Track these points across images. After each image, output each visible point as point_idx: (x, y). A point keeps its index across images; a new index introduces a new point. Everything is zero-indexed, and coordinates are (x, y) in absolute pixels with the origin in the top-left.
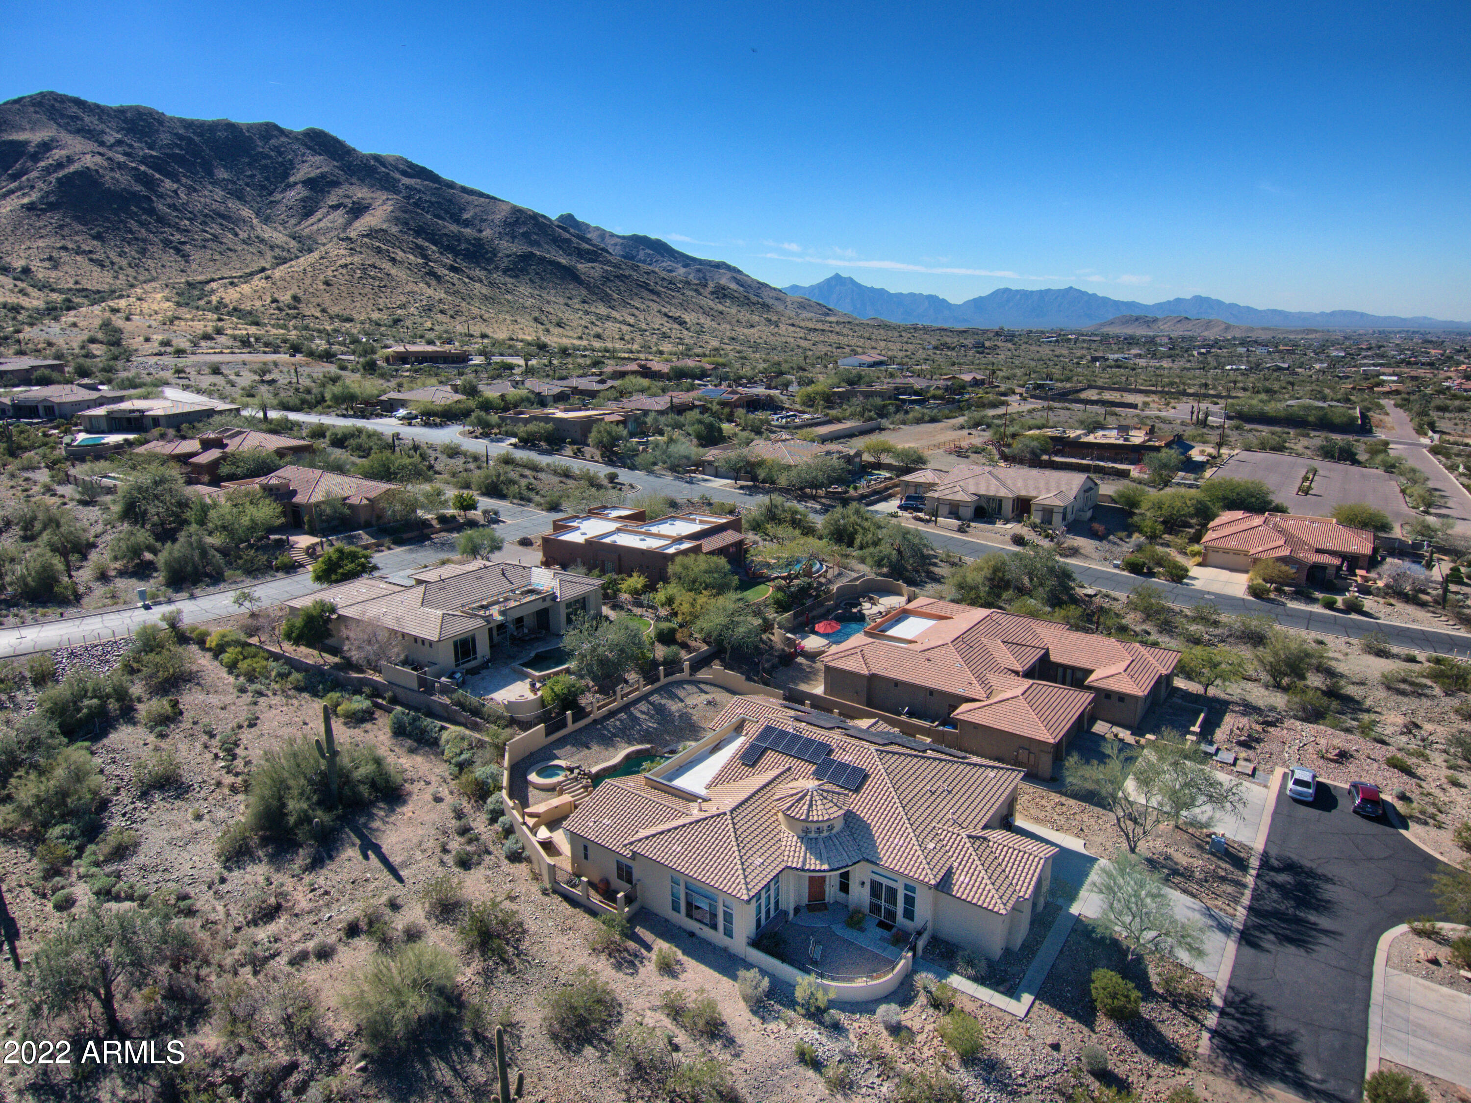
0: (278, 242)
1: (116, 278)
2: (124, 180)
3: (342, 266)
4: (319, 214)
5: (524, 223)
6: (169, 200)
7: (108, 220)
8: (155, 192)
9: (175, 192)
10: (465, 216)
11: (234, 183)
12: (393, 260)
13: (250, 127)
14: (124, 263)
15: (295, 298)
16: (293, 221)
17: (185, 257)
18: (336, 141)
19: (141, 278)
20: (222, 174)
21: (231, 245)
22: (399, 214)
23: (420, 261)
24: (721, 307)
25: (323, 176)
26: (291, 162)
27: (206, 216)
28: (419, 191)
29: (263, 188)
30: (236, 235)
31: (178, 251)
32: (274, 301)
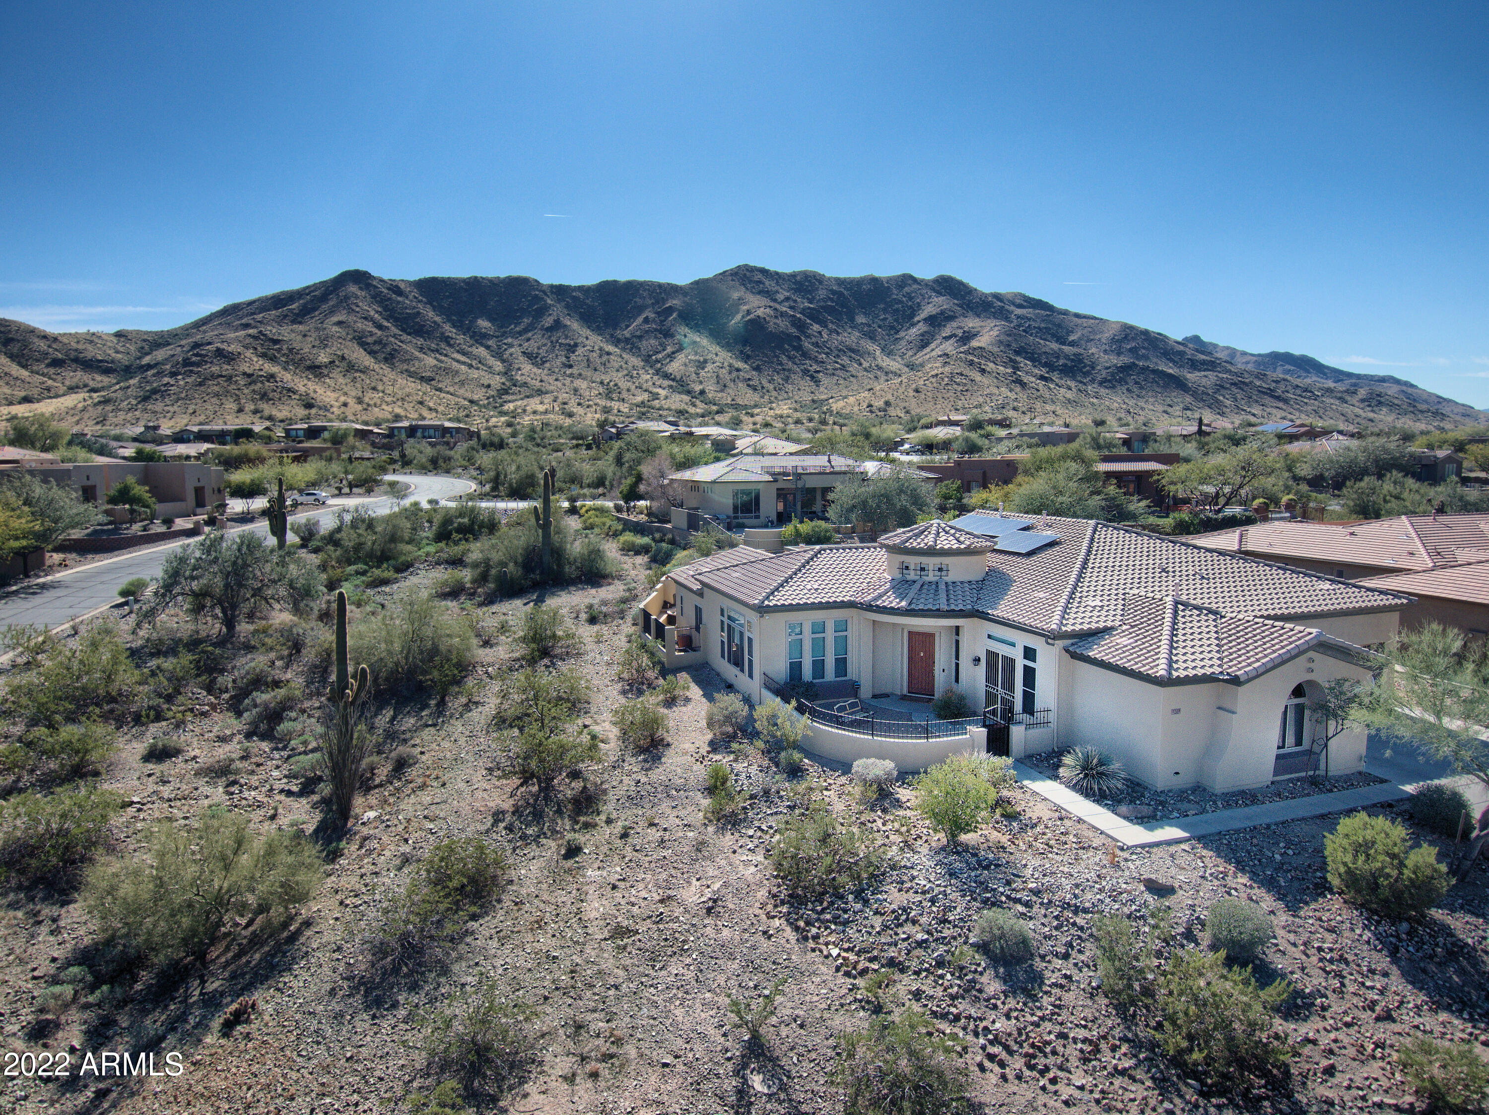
0: (893, 369)
1: (762, 397)
2: (783, 324)
3: (933, 376)
4: (933, 346)
5: (1134, 339)
6: (814, 340)
7: (766, 355)
8: (803, 333)
9: (820, 333)
10: (1071, 338)
11: (870, 326)
12: (983, 371)
13: (889, 279)
14: (771, 387)
15: (887, 403)
16: (910, 353)
17: (817, 382)
18: (961, 283)
19: (780, 398)
20: (861, 319)
21: (854, 373)
22: (1003, 337)
23: (1009, 370)
24: (1371, 415)
25: (942, 313)
26: (919, 304)
27: (840, 351)
28: (1029, 319)
29: (892, 328)
30: (860, 364)
31: (812, 377)
32: (870, 406)
